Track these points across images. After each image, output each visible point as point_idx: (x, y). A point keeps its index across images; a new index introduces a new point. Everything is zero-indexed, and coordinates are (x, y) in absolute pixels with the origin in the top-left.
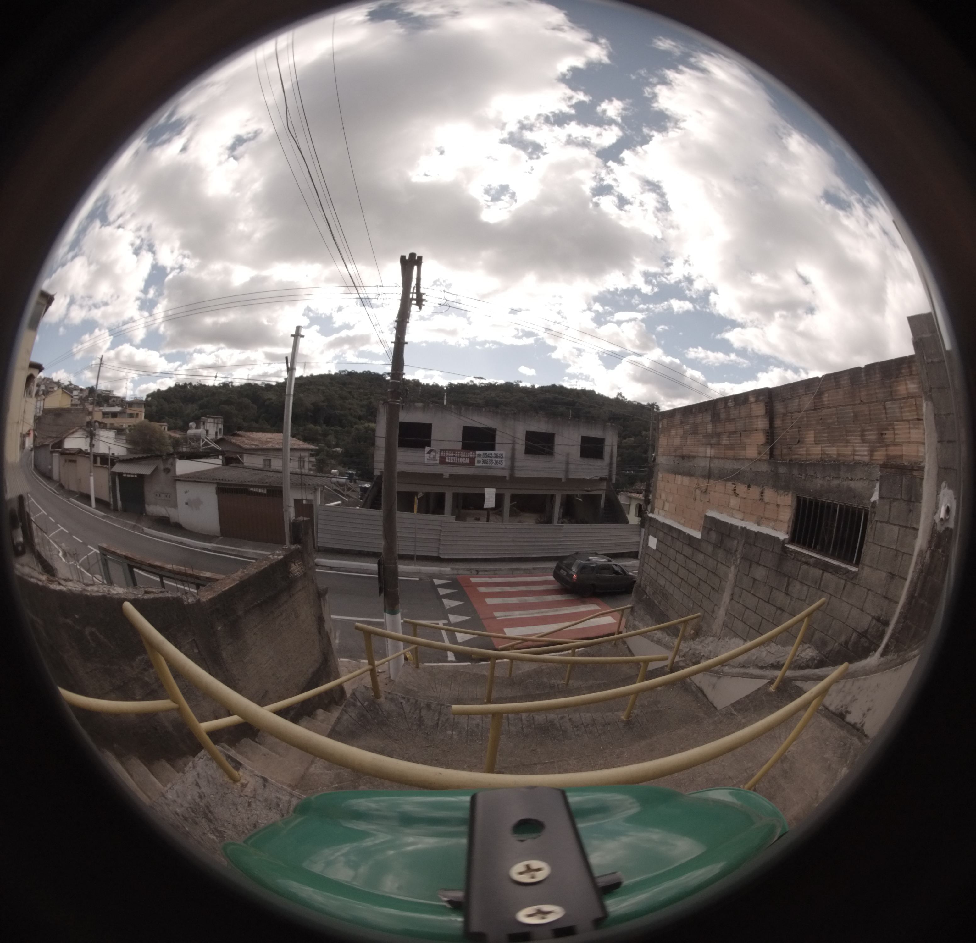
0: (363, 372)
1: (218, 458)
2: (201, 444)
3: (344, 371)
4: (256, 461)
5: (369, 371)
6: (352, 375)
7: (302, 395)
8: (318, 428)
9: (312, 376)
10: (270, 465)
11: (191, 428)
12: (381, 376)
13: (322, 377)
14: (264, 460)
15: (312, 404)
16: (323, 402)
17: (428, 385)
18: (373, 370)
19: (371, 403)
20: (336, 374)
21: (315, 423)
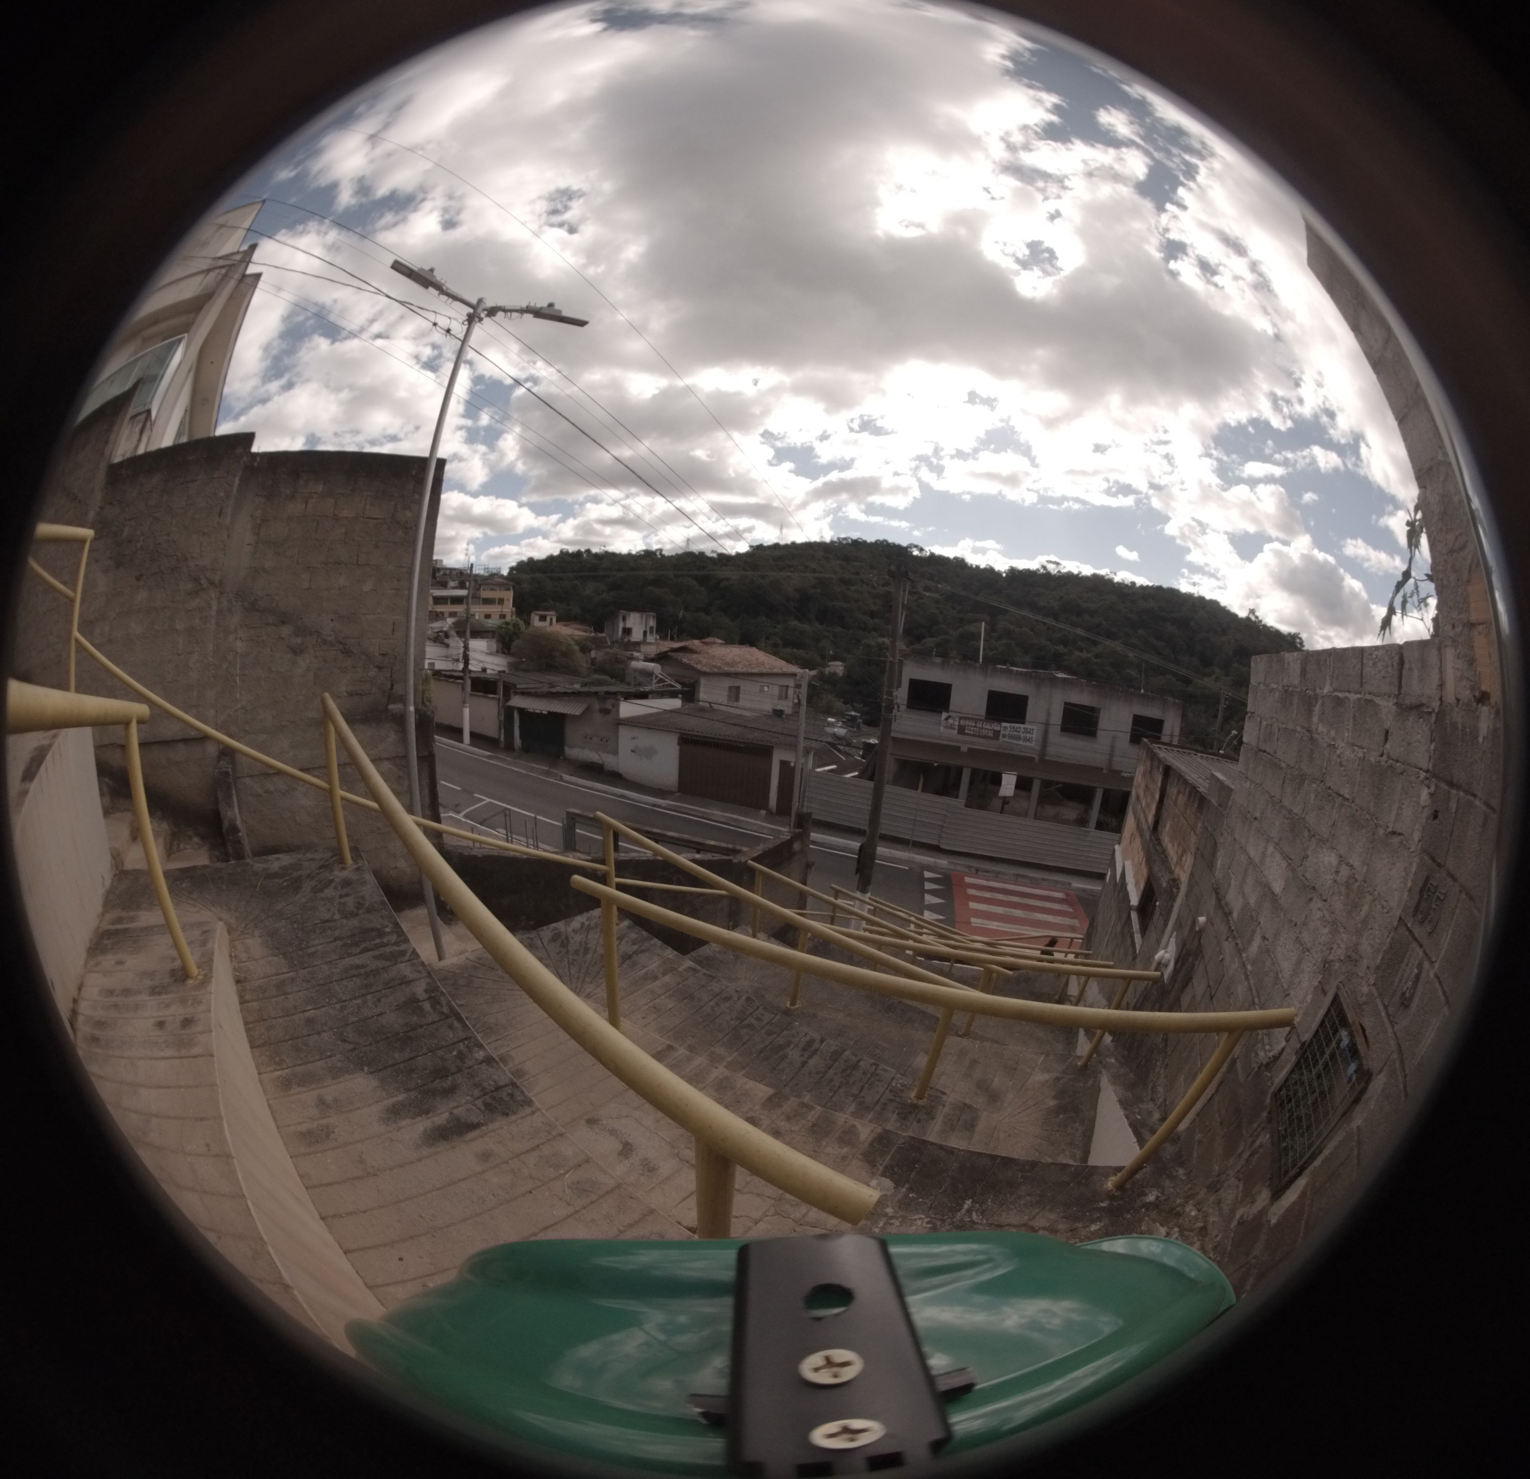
0: (876, 542)
3: (845, 539)
5: (885, 541)
6: (858, 544)
7: (780, 575)
8: (807, 627)
9: (794, 544)
12: (906, 549)
13: (809, 547)
15: (798, 590)
16: (814, 587)
17: (978, 567)
18: (892, 539)
20: (832, 542)
21: (802, 618)
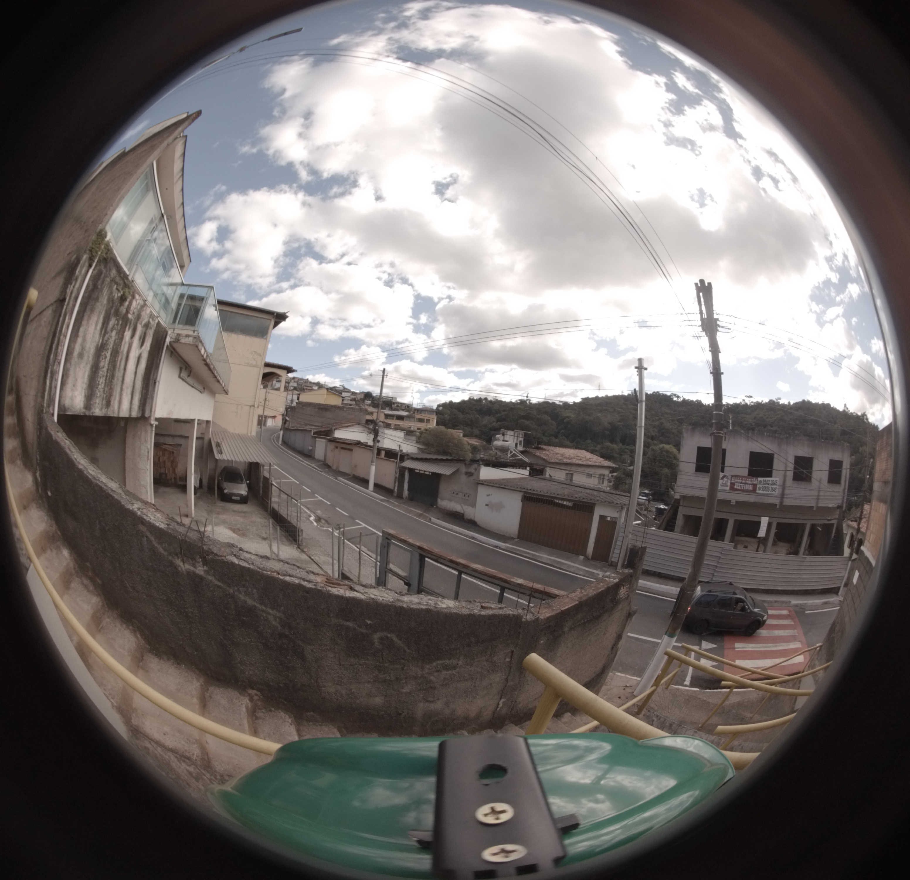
1: (526, 469)
2: (509, 455)
4: (560, 475)
7: (599, 415)
8: (614, 446)
10: (571, 480)
11: (498, 439)
14: (567, 474)
15: (610, 423)
16: (619, 422)
19: (662, 423)
21: (612, 441)
